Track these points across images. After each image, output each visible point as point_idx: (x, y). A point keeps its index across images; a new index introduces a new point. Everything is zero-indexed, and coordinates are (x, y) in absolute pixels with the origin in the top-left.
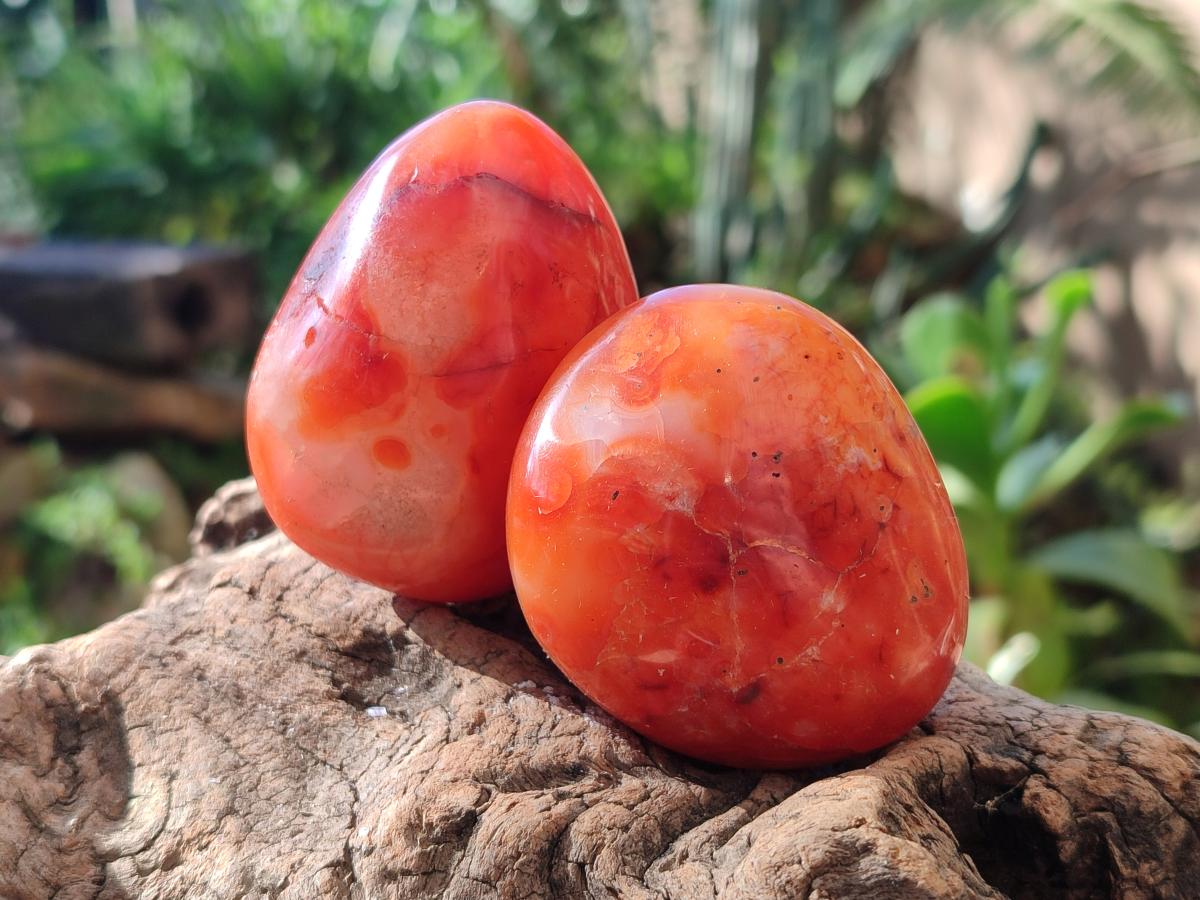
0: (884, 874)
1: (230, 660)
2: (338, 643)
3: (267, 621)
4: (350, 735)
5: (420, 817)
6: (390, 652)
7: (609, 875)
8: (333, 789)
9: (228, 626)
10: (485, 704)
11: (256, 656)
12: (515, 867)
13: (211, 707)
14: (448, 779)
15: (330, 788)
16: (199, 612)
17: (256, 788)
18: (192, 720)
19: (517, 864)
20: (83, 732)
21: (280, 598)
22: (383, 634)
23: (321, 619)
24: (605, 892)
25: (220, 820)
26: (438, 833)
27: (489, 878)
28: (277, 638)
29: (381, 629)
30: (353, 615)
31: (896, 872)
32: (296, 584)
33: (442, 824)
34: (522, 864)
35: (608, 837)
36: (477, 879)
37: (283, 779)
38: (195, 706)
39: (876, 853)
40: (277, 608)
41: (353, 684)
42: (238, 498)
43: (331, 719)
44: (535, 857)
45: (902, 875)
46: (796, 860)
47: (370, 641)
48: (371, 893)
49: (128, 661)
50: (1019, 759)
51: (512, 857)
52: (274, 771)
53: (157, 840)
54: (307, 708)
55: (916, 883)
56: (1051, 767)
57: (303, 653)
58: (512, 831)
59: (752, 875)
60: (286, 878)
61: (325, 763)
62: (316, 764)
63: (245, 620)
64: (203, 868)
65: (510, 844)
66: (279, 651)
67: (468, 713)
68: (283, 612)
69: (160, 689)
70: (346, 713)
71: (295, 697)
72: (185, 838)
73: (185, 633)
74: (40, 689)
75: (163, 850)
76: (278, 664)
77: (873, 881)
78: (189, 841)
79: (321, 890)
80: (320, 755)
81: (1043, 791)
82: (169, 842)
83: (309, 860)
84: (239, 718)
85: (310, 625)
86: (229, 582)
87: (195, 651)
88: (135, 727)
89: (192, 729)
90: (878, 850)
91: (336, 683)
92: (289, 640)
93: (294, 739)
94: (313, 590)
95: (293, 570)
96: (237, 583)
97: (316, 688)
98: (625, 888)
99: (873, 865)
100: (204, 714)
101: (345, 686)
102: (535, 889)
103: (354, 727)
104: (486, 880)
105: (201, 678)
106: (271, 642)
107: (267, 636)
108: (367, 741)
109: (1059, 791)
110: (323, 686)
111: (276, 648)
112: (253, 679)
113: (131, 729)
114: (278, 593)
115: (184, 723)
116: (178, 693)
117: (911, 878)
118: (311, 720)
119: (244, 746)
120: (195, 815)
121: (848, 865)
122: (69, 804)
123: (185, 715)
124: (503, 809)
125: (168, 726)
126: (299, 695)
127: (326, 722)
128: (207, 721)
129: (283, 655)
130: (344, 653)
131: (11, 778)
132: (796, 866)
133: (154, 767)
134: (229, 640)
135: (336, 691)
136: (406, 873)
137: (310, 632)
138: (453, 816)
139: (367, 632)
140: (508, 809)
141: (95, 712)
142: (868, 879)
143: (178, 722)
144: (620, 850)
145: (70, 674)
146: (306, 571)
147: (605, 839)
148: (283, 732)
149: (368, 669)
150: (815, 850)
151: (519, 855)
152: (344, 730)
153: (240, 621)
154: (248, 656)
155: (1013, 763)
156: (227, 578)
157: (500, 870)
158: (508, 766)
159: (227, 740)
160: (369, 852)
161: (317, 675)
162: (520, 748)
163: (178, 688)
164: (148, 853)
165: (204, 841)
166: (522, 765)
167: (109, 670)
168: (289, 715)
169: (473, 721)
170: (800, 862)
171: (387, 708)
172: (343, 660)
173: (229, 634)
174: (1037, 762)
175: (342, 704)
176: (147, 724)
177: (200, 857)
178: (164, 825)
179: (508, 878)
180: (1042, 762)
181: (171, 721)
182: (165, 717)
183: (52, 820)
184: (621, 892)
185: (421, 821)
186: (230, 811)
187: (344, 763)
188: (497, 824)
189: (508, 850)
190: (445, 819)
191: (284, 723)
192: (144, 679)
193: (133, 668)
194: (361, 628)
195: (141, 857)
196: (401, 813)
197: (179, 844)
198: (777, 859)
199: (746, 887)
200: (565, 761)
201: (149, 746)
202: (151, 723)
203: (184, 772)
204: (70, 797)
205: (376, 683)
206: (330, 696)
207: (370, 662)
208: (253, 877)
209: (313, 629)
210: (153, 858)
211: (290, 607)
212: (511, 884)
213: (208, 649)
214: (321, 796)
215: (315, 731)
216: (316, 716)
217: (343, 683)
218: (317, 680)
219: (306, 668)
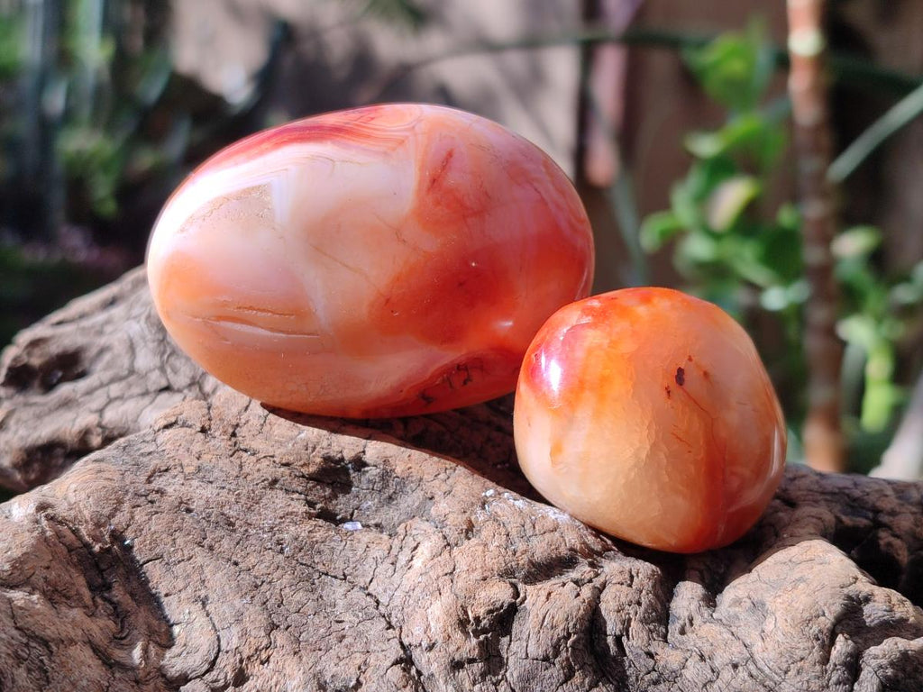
0: (884, 616)
1: (209, 492)
2: (302, 470)
3: (231, 456)
4: (341, 548)
5: (466, 612)
6: (348, 474)
7: (645, 642)
8: (349, 596)
9: (196, 463)
10: (469, 513)
11: (233, 487)
12: (568, 645)
13: (210, 537)
14: (478, 578)
15: (345, 595)
16: (154, 451)
17: (282, 603)
18: (198, 549)
19: (569, 642)
20: (105, 570)
21: (234, 435)
22: (342, 459)
23: (283, 450)
24: (644, 656)
25: (269, 635)
26: (485, 625)
27: (548, 657)
28: (246, 469)
29: (339, 455)
30: (310, 445)
31: (892, 613)
32: (243, 421)
33: (490, 617)
34: (574, 642)
35: (632, 612)
36: (537, 659)
37: (301, 593)
38: (196, 535)
39: (874, 601)
40: (235, 444)
41: (325, 503)
42: (35, 343)
43: (318, 535)
44: (582, 635)
45: (898, 615)
46: (821, 613)
47: (331, 467)
48: (446, 681)
49: (120, 502)
50: (867, 518)
51: (564, 637)
52: (290, 586)
53: (218, 661)
54: (293, 529)
55: (908, 620)
56: (891, 522)
57: (275, 481)
58: (560, 616)
59: (789, 629)
60: (358, 680)
61: (327, 574)
62: (320, 576)
63: (210, 456)
64: (274, 680)
65: (561, 627)
66: (253, 480)
67: (456, 521)
68: (242, 447)
69: (157, 524)
70: (328, 530)
71: (278, 521)
72: (245, 656)
73: (154, 472)
74: (58, 535)
75: (229, 669)
76: (254, 493)
77: (876, 622)
78: (249, 658)
79: (400, 685)
80: (320, 567)
81: (891, 539)
82: (232, 660)
83: (372, 660)
84: (238, 543)
85: (273, 457)
86: (176, 422)
87: (173, 487)
88: (148, 561)
89: (201, 557)
90: (876, 598)
91: (311, 504)
92: (259, 470)
93: (293, 556)
94: (262, 425)
95: (235, 410)
96: (184, 423)
97: (294, 510)
98: (660, 651)
99: (874, 610)
100: (206, 543)
101: (318, 506)
102: (586, 661)
103: (341, 541)
104: (546, 659)
105: (189, 511)
106: (241, 474)
107: (237, 469)
108: (360, 552)
109: (902, 539)
110: (301, 508)
111: (249, 478)
112: (236, 507)
113: (145, 563)
114: (231, 430)
115: (192, 553)
116: (175, 526)
117: (904, 617)
118: (300, 539)
119: (254, 567)
120: (244, 634)
121: (855, 613)
122: (125, 638)
123: (190, 546)
124: (544, 598)
125: (179, 556)
126: (281, 518)
127: (314, 539)
128: (211, 548)
129: (257, 484)
130: (311, 478)
131: (73, 621)
132: (823, 618)
133: (183, 595)
134: (201, 474)
135: (312, 511)
136: (471, 661)
137: (274, 462)
138: (497, 609)
139: (327, 459)
140: (548, 599)
141: (108, 550)
142: (873, 621)
143: (186, 552)
144: (644, 621)
145: (75, 518)
146: (246, 408)
147: (629, 614)
148: (282, 551)
149: (333, 491)
150: (833, 604)
151: (569, 635)
152: (332, 544)
153: (205, 457)
154: (223, 488)
155: (865, 521)
156: (173, 420)
157: (557, 650)
158: (521, 562)
159: (236, 564)
160: (431, 647)
161: (292, 499)
162: (521, 546)
163: (174, 522)
164: (214, 673)
165: (264, 656)
166: (530, 562)
167: (106, 511)
168: (281, 536)
169: (465, 527)
170: (824, 615)
171: (361, 522)
172: (310, 485)
173: (199, 469)
174: (880, 519)
175: (321, 522)
176: (159, 557)
177: (266, 670)
178: (219, 646)
179: (564, 655)
180: (885, 519)
181: (180, 553)
182: (173, 549)
183: (118, 654)
184: (657, 654)
185: (468, 615)
186: (274, 627)
187: (346, 572)
188: (544, 612)
189: (560, 632)
190: (490, 612)
191: (279, 543)
192: (140, 516)
193: (126, 506)
194: (321, 455)
195: (209, 677)
196: (448, 611)
197: (241, 661)
198: (806, 615)
199: (786, 638)
200: (560, 553)
201: (169, 576)
202: (162, 557)
203: (213, 596)
204: (122, 631)
205: (342, 501)
206: (310, 516)
207: (332, 484)
208: (326, 682)
209: (277, 460)
210: (222, 676)
211: (248, 442)
212: (567, 659)
213: (183, 484)
214: (341, 603)
215: (308, 547)
216: (303, 534)
217: (316, 504)
218: (293, 503)
219: (281, 494)
